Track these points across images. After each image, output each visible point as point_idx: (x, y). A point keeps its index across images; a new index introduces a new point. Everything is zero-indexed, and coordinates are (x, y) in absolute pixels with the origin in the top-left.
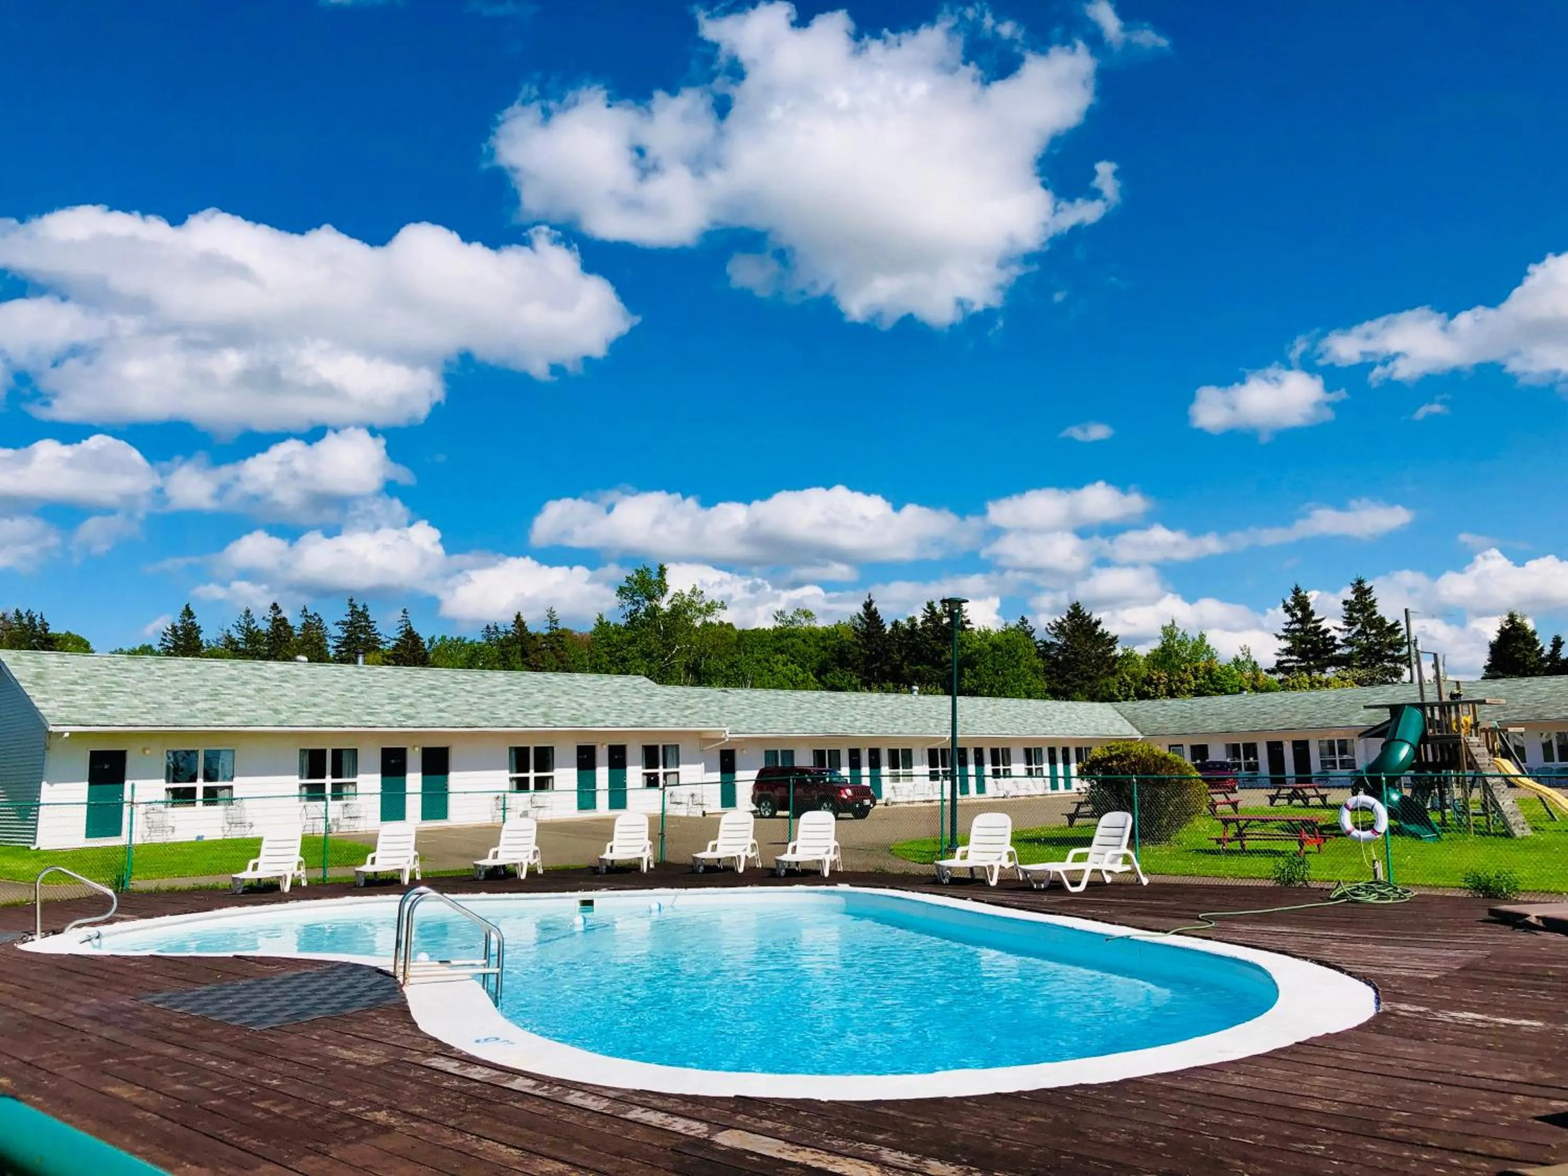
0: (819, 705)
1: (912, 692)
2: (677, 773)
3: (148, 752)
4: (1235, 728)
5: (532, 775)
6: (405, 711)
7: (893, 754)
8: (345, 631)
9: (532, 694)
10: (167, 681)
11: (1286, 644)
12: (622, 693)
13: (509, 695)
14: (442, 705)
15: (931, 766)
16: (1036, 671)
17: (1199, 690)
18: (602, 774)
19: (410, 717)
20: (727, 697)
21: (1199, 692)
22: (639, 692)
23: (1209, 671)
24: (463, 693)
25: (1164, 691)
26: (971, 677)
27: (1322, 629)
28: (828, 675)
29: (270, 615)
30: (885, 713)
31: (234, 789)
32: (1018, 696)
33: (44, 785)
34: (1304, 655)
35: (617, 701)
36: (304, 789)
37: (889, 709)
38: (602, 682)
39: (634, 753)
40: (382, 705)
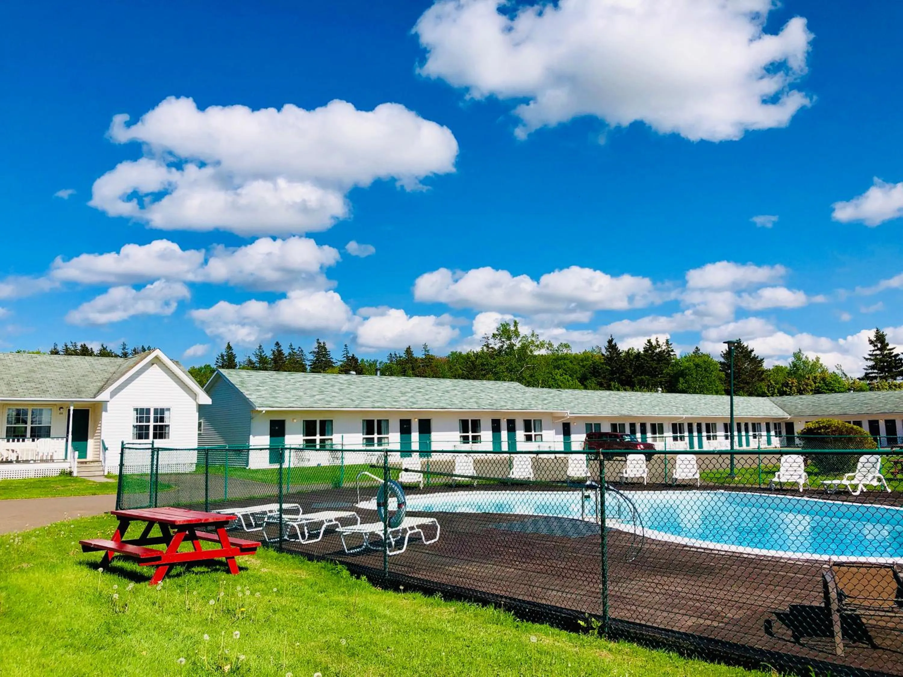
0: (611, 398)
1: (657, 391)
2: (541, 435)
3: (295, 421)
4: (848, 412)
5: (470, 434)
6: (410, 400)
7: (653, 426)
8: (315, 357)
9: (466, 391)
10: (298, 385)
11: (871, 363)
12: (510, 391)
13: (456, 392)
14: (427, 397)
15: (674, 433)
16: (720, 379)
17: (818, 390)
18: (504, 434)
19: (414, 403)
20: (561, 394)
21: (817, 391)
22: (518, 391)
23: (823, 379)
24: (434, 391)
25: (796, 391)
26: (684, 383)
27: (893, 354)
28: (588, 382)
29: (275, 348)
30: (647, 403)
31: (333, 440)
32: (712, 393)
33: (251, 437)
34: (882, 370)
35: (508, 396)
36: (365, 440)
37: (649, 401)
38: (498, 385)
39: (520, 424)
40: (399, 397)
